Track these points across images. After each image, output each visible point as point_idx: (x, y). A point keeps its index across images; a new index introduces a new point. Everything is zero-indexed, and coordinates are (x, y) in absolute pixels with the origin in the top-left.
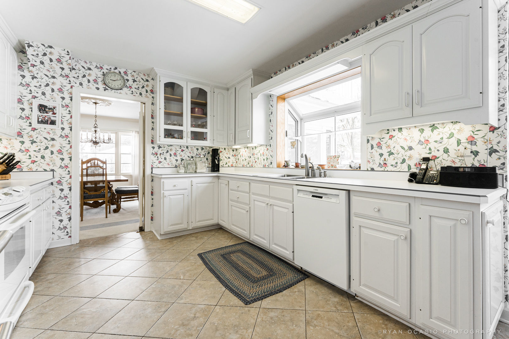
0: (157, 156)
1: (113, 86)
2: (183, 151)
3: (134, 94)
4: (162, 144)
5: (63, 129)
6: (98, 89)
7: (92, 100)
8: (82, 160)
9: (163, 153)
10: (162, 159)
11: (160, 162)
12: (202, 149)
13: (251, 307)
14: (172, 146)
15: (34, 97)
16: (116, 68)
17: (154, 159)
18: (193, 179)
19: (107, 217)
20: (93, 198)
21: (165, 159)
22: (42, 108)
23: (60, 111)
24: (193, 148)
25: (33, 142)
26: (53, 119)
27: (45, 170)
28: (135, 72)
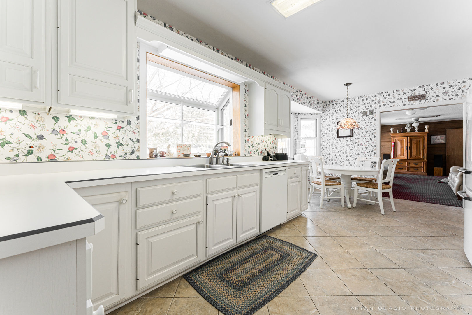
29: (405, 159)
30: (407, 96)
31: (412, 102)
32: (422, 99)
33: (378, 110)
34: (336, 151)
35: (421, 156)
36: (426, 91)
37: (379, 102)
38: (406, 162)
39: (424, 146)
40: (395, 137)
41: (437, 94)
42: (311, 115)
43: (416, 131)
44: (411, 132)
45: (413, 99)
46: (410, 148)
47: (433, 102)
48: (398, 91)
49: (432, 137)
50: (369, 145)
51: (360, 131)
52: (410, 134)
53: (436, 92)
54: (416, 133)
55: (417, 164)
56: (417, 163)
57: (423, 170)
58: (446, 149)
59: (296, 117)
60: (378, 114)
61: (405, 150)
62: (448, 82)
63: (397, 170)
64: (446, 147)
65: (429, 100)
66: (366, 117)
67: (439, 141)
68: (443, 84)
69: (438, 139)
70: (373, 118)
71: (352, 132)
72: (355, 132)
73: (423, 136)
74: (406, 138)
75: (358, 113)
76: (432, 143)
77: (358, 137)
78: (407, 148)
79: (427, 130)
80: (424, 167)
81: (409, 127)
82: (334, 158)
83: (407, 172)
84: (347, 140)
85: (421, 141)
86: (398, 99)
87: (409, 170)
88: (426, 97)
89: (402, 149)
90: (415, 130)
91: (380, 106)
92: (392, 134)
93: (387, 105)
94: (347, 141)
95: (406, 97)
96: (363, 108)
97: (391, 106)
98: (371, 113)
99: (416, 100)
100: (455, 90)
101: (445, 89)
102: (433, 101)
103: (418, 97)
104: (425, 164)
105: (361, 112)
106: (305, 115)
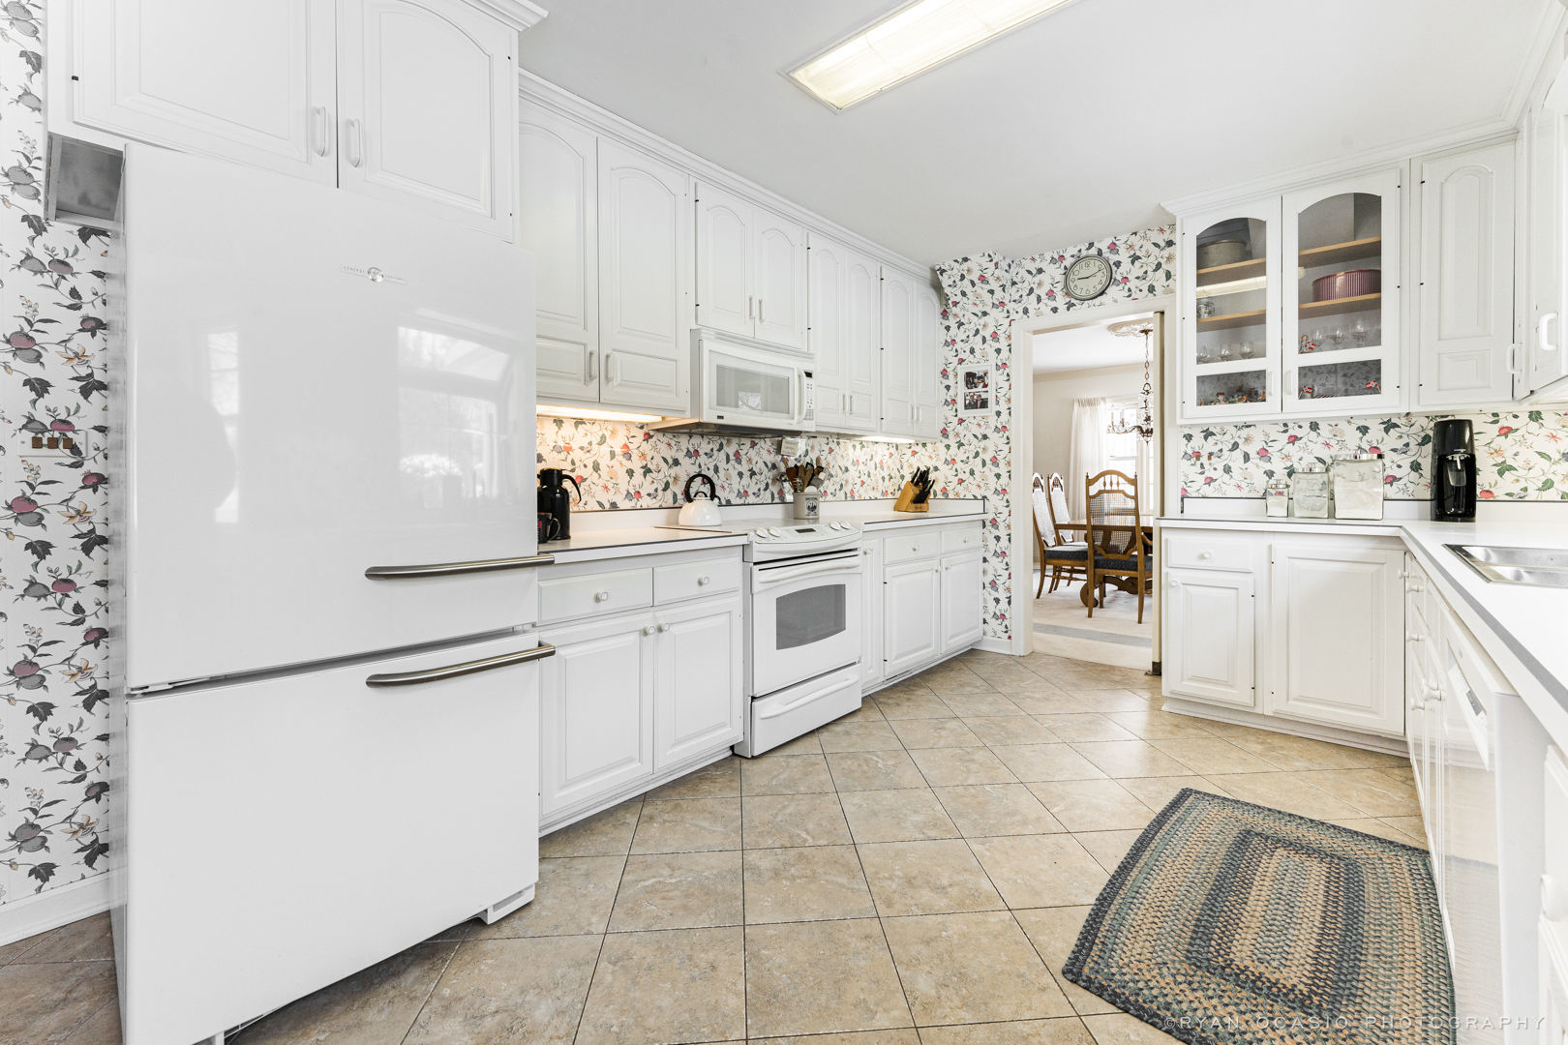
0: (1198, 463)
1: (1083, 294)
2: (1294, 439)
3: (1133, 296)
4: (1215, 425)
5: (998, 414)
6: (1055, 310)
7: (1136, 326)
8: (1087, 477)
9: (1221, 450)
10: (1215, 469)
11: (1210, 481)
12: (1389, 426)
13: (1065, 988)
14: (1250, 426)
15: (961, 361)
16: (1091, 245)
17: (1190, 470)
18: (1278, 543)
19: (1140, 622)
20: (1113, 568)
21: (1227, 470)
22: (971, 379)
23: (995, 378)
24: (1343, 425)
25: (960, 445)
26: (984, 396)
27: (975, 498)
28: (1135, 233)
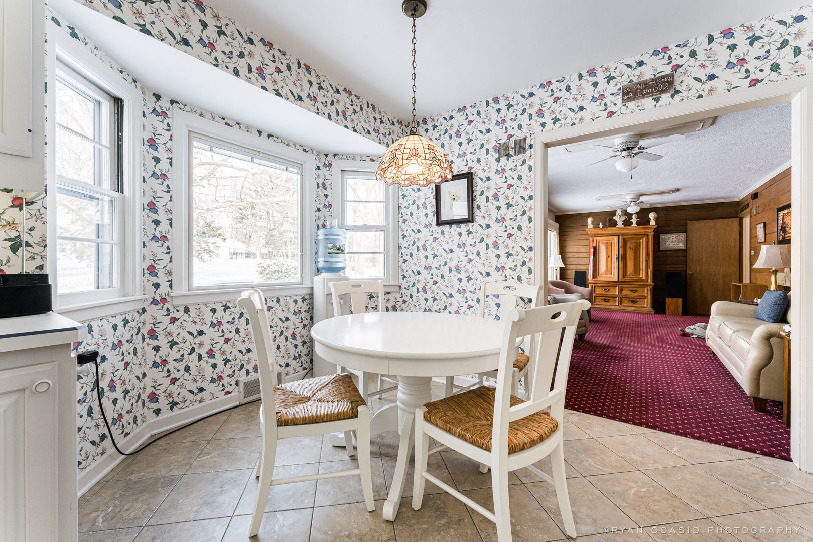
29: (613, 280)
30: (619, 86)
31: (632, 105)
32: (662, 92)
33: (538, 138)
34: (435, 264)
35: (642, 275)
36: (674, 63)
37: (540, 113)
38: (617, 286)
39: (648, 255)
40: (595, 236)
41: (709, 71)
42: (372, 160)
43: (634, 225)
44: (625, 226)
45: (635, 94)
46: (623, 258)
47: (698, 98)
48: (592, 73)
49: (663, 237)
50: (514, 245)
51: (492, 205)
52: (624, 229)
53: (707, 63)
54: (635, 228)
55: (636, 291)
56: (636, 289)
57: (647, 304)
58: (686, 261)
59: (327, 163)
60: (538, 149)
61: (614, 263)
62: (747, 24)
63: (600, 303)
64: (686, 257)
65: (684, 94)
66: (508, 159)
67: (674, 245)
68: (728, 33)
69: (673, 242)
70: (524, 162)
71: (473, 208)
72: (479, 207)
73: (647, 235)
74: (616, 239)
75: (488, 151)
76: (662, 248)
77: (487, 222)
78: (618, 259)
79: (653, 223)
80: (649, 297)
81: (620, 216)
82: (429, 285)
83: (618, 307)
84: (459, 230)
85: (643, 244)
86: (593, 97)
87: (621, 302)
88: (677, 83)
89: (609, 259)
90: (632, 223)
91: (543, 125)
92: (590, 230)
93: (562, 122)
94: (460, 234)
95: (615, 90)
96: (498, 135)
97: (574, 121)
98: (521, 146)
99: (644, 96)
100: (768, 51)
101: (736, 52)
102: (697, 95)
103: (651, 87)
104: (651, 291)
105: (495, 147)
106: (353, 159)
